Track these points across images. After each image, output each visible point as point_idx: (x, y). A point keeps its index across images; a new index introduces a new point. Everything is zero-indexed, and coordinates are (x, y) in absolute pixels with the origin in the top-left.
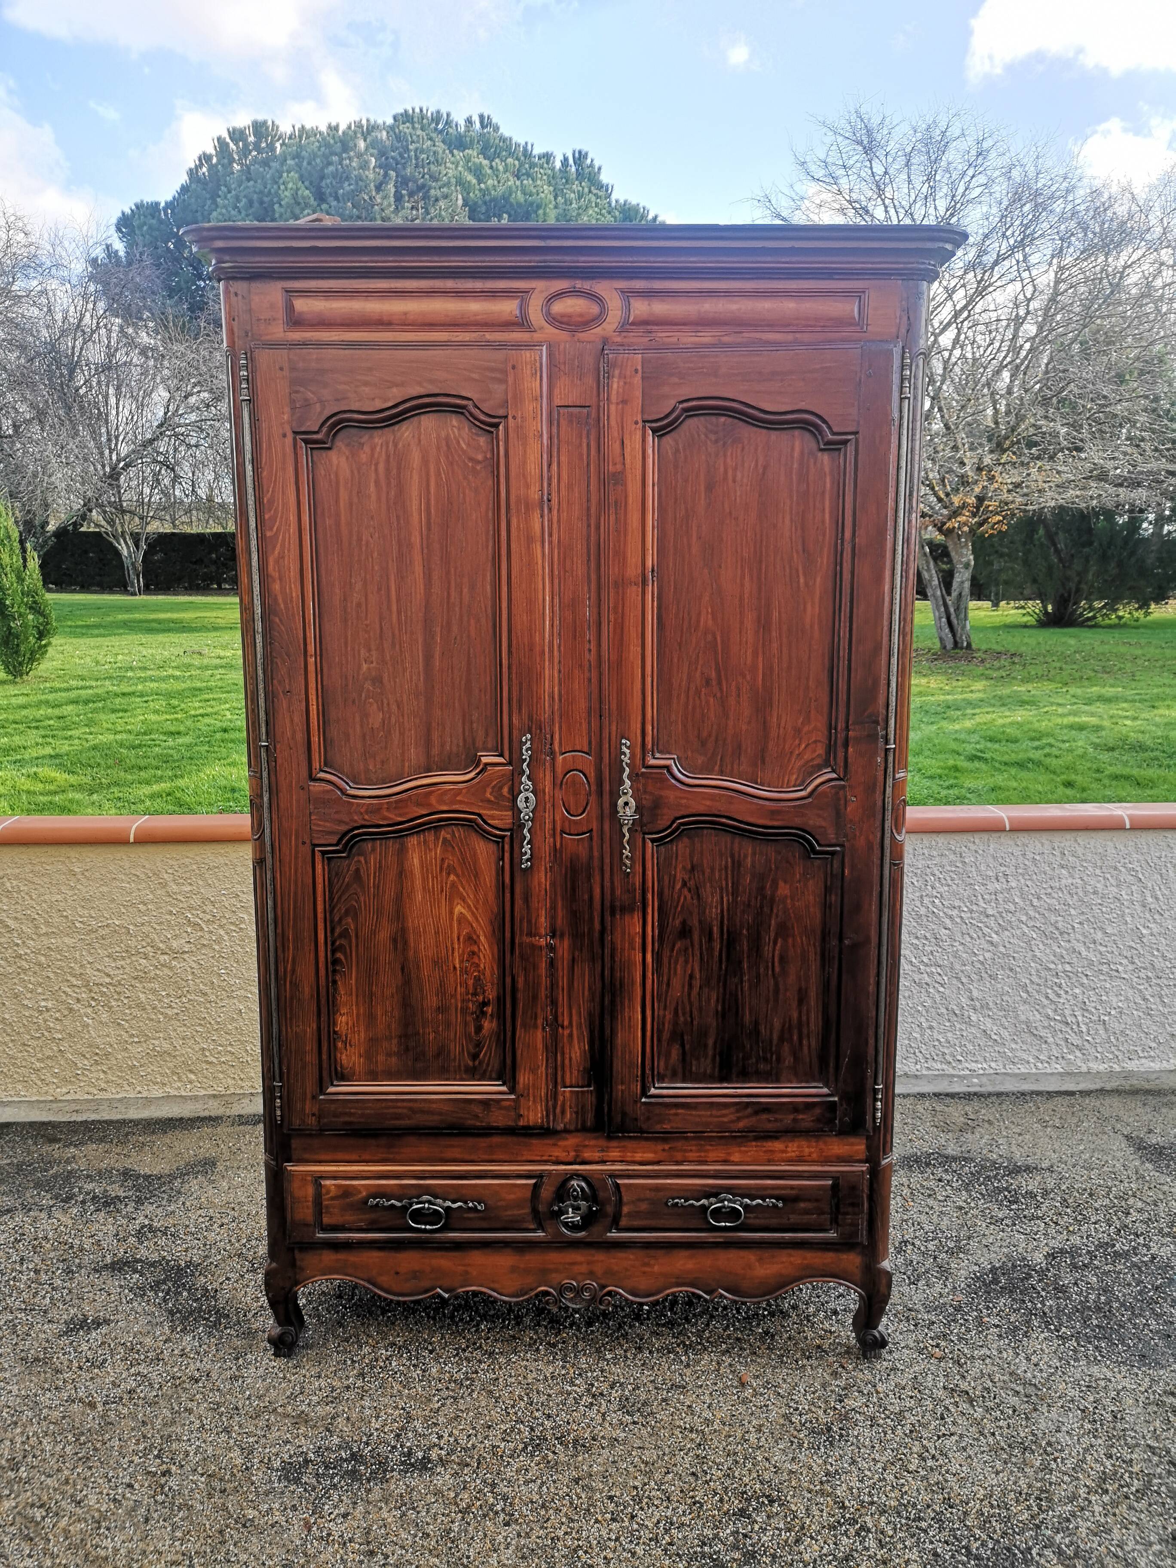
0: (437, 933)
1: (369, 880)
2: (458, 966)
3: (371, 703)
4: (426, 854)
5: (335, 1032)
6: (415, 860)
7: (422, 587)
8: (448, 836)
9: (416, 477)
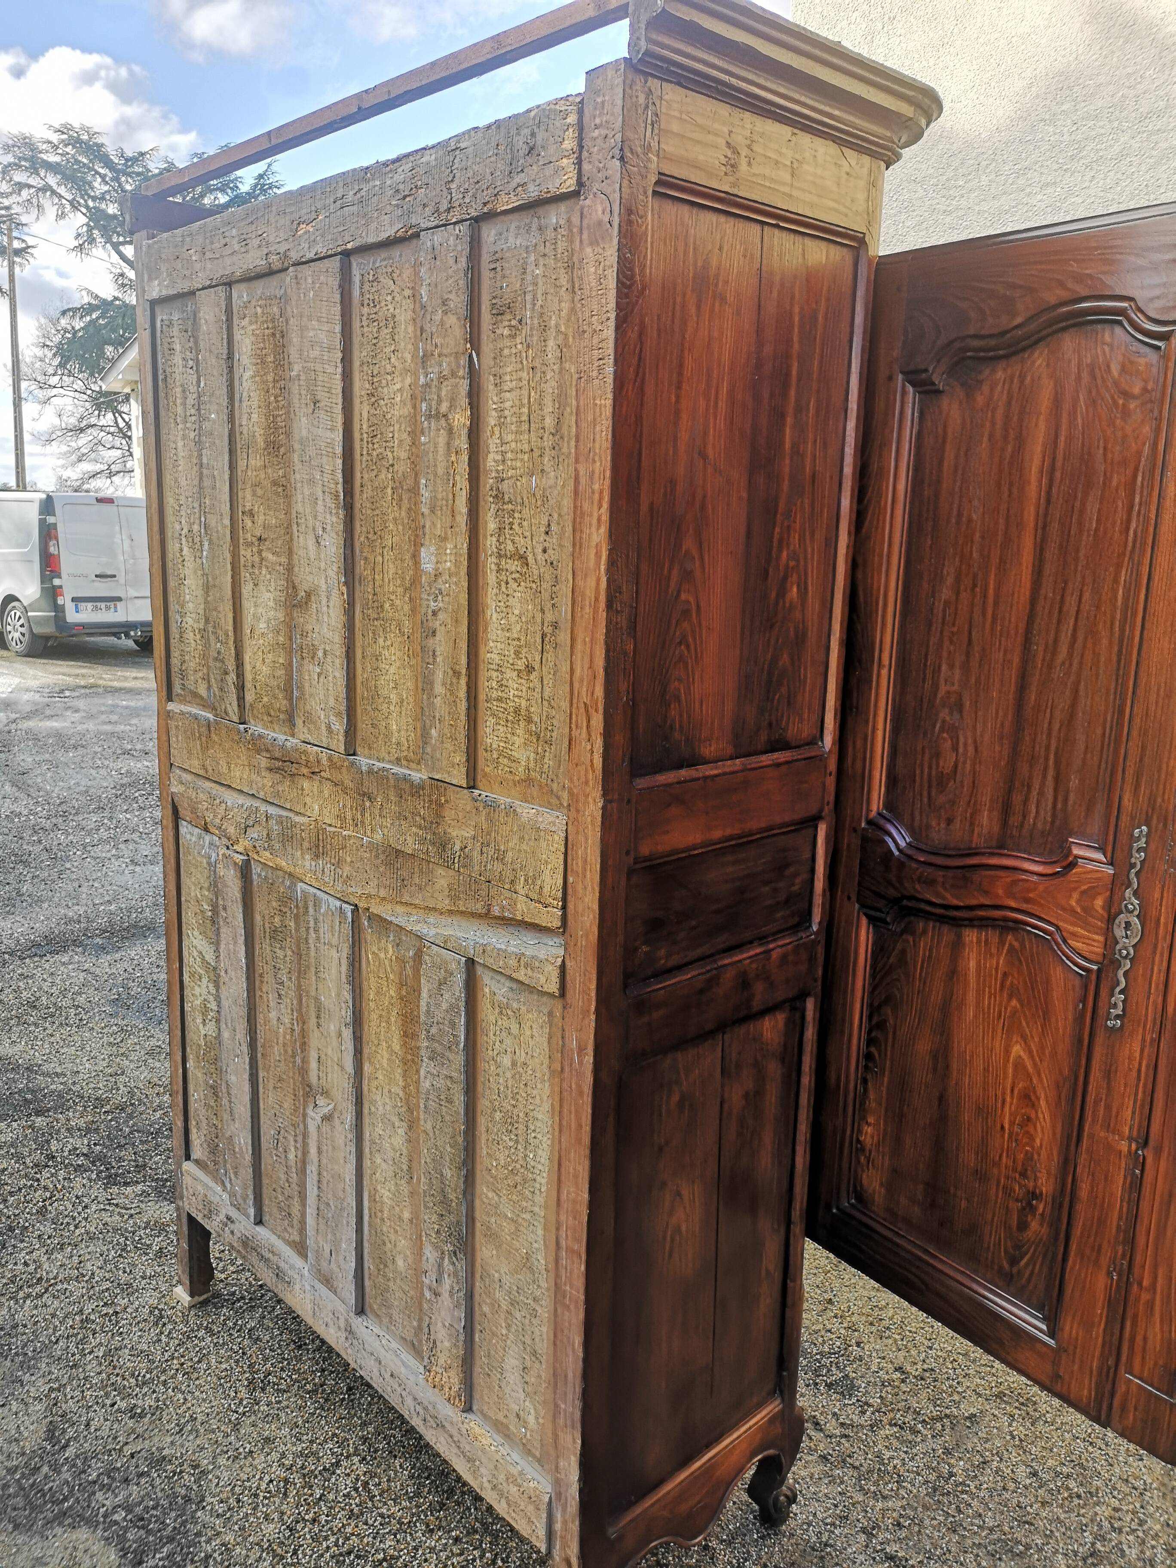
0: (986, 1070)
1: (915, 969)
2: (1007, 1126)
3: (945, 740)
4: (985, 958)
5: (858, 1141)
6: (971, 962)
7: (1028, 585)
8: (1016, 944)
9: (1042, 425)
